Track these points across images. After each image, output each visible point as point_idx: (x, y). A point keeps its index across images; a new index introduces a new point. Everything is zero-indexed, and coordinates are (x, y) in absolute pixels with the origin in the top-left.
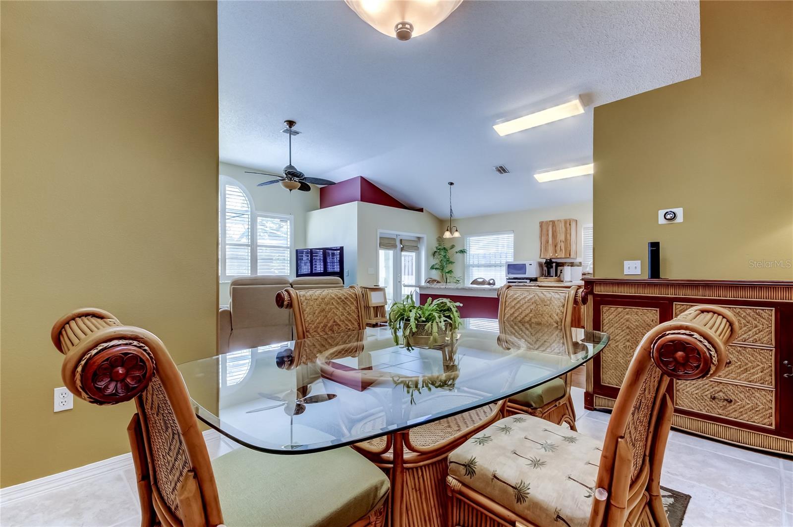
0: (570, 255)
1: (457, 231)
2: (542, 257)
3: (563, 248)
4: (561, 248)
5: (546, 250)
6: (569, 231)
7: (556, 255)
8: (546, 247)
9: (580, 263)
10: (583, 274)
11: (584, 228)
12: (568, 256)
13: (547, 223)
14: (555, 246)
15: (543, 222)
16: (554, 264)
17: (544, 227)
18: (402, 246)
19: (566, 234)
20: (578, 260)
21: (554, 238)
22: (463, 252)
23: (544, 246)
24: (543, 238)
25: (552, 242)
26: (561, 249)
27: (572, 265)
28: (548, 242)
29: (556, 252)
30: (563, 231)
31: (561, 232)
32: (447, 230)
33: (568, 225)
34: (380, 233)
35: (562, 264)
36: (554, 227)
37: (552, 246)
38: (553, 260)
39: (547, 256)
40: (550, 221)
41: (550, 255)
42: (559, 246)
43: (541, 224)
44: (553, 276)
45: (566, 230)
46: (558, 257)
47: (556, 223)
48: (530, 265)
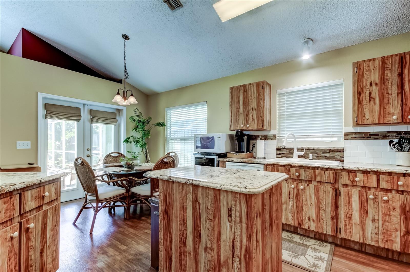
0: (263, 126)
1: (132, 95)
2: (232, 129)
3: (255, 117)
4: (253, 117)
5: (237, 120)
6: (261, 97)
7: (248, 126)
8: (236, 116)
9: (275, 136)
10: (278, 149)
11: (279, 94)
12: (261, 127)
13: (238, 88)
14: (247, 116)
15: (233, 87)
16: (245, 137)
17: (235, 93)
18: (91, 117)
19: (259, 99)
20: (272, 132)
21: (245, 105)
22: (162, 124)
23: (234, 116)
24: (233, 106)
25: (244, 111)
26: (252, 119)
27: (265, 138)
28: (239, 111)
29: (247, 122)
30: (255, 96)
31: (253, 97)
32: (118, 93)
33: (261, 88)
34: (44, 98)
35: (255, 138)
36: (245, 93)
37: (242, 115)
38: (245, 133)
39: (237, 127)
40: (241, 86)
41: (241, 126)
42: (251, 115)
43: (232, 89)
44: (244, 152)
45: (259, 95)
46: (250, 128)
47: (247, 87)
48: (220, 138)
